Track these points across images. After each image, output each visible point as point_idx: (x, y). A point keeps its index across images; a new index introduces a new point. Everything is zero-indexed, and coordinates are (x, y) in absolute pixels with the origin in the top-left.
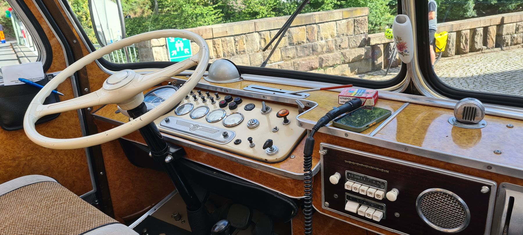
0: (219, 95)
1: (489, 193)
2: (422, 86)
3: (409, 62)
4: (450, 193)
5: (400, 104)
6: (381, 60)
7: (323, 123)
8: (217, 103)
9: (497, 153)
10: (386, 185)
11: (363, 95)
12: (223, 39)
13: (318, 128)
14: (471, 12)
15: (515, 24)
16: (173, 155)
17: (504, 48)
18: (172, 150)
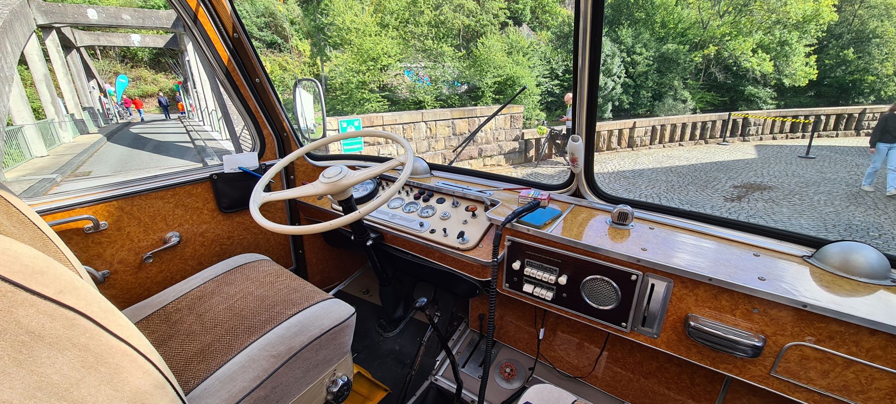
0: (413, 189)
1: (637, 280)
2: (587, 193)
3: (578, 172)
4: (606, 279)
5: (568, 205)
6: (532, 153)
7: (509, 220)
8: (412, 195)
9: (644, 250)
10: (558, 272)
11: (539, 197)
12: (392, 126)
13: (506, 224)
14: (608, 114)
15: (644, 128)
16: (374, 239)
17: (635, 149)
18: (373, 235)
